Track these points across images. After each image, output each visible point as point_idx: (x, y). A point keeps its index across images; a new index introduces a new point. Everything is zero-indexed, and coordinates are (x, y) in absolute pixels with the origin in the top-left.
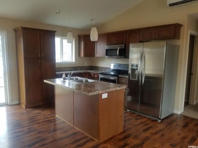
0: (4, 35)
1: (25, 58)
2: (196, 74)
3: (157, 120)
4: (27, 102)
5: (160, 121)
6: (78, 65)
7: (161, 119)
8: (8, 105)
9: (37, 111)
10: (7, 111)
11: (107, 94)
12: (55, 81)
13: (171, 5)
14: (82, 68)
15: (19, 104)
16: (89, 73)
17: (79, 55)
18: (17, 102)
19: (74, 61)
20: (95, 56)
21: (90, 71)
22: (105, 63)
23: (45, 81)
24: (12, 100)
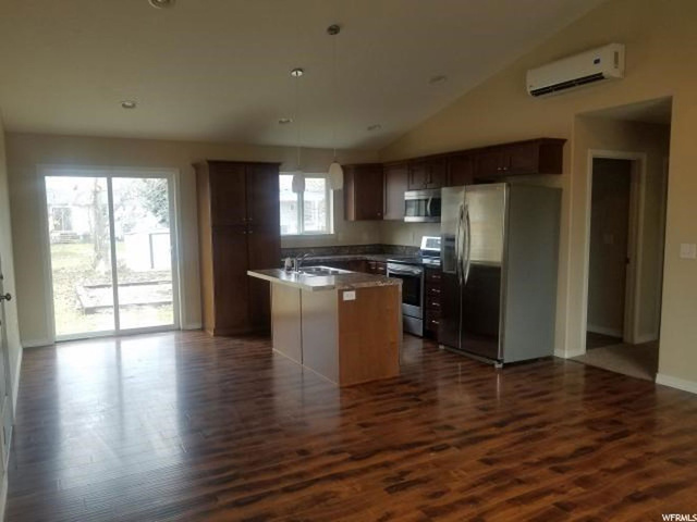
0: (174, 176)
1: (214, 226)
2: (636, 261)
3: (493, 365)
4: (216, 324)
5: (501, 366)
6: (342, 242)
7: (505, 362)
8: (179, 329)
9: (237, 342)
10: (177, 339)
11: (353, 293)
12: (279, 273)
13: (537, 93)
14: (352, 249)
15: (203, 329)
16: (367, 261)
17: (346, 217)
18: (198, 326)
19: (332, 232)
20: (385, 218)
21: (368, 257)
22: (411, 235)
23: (250, 273)
24: (188, 320)
